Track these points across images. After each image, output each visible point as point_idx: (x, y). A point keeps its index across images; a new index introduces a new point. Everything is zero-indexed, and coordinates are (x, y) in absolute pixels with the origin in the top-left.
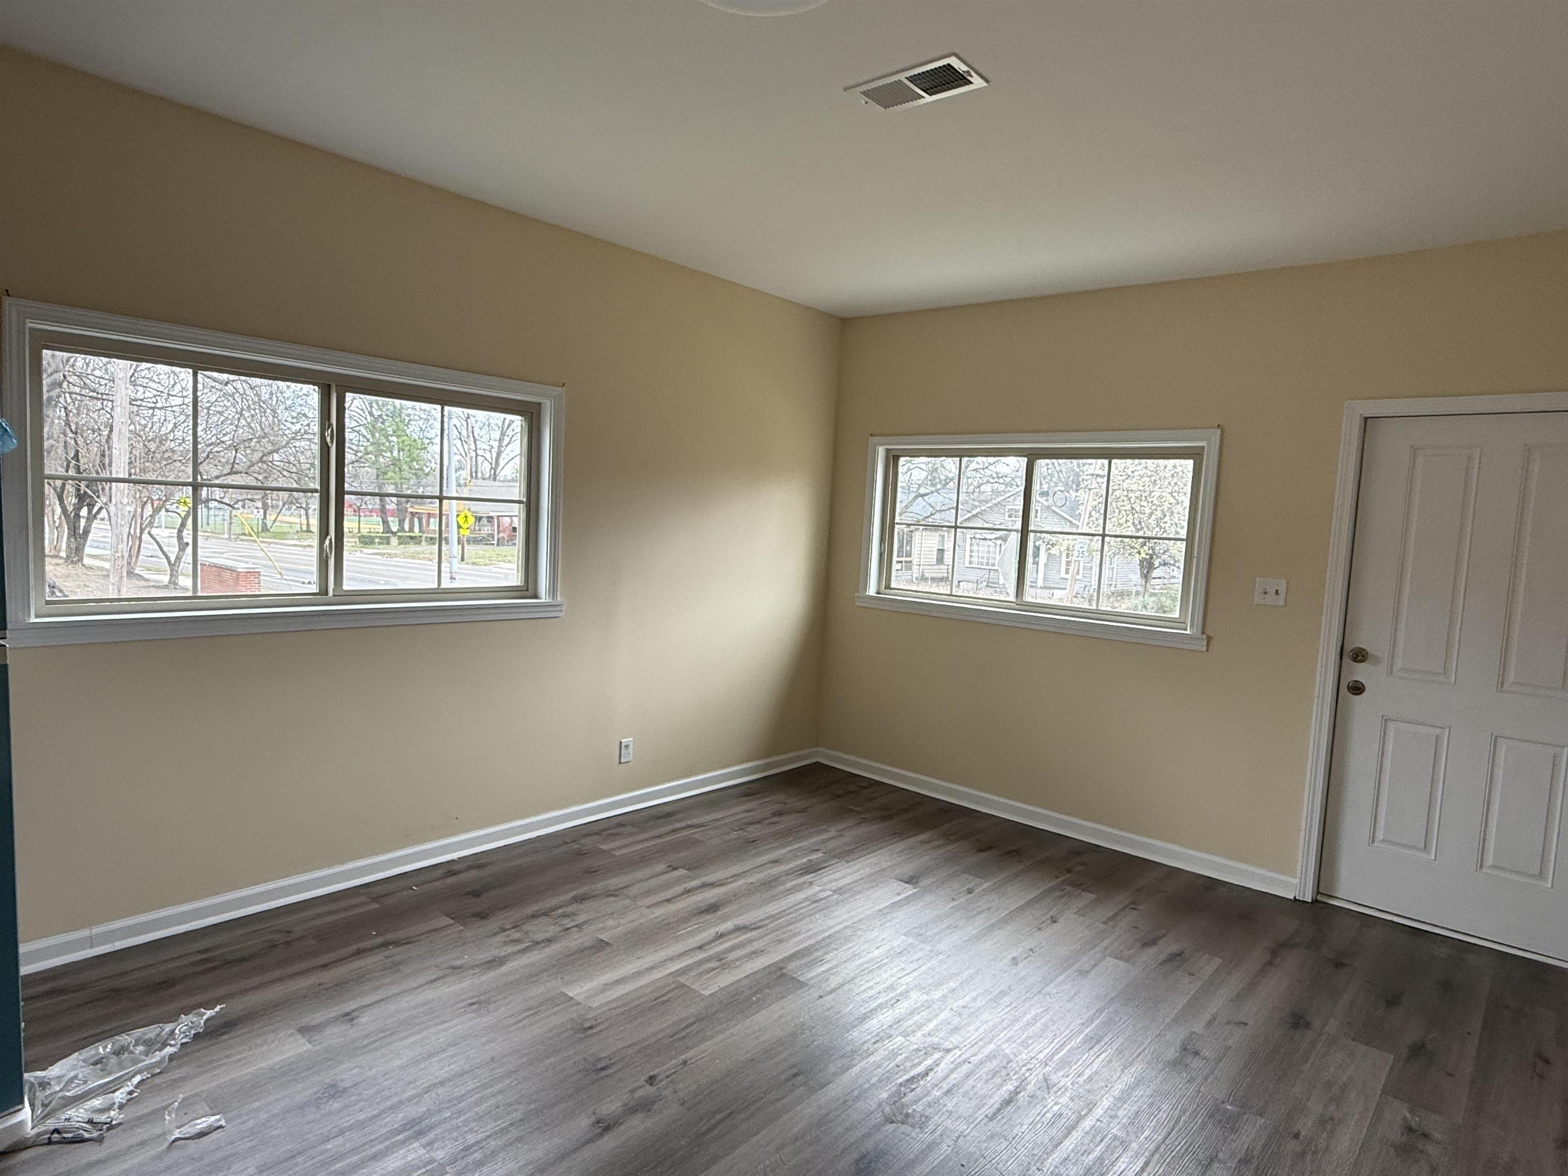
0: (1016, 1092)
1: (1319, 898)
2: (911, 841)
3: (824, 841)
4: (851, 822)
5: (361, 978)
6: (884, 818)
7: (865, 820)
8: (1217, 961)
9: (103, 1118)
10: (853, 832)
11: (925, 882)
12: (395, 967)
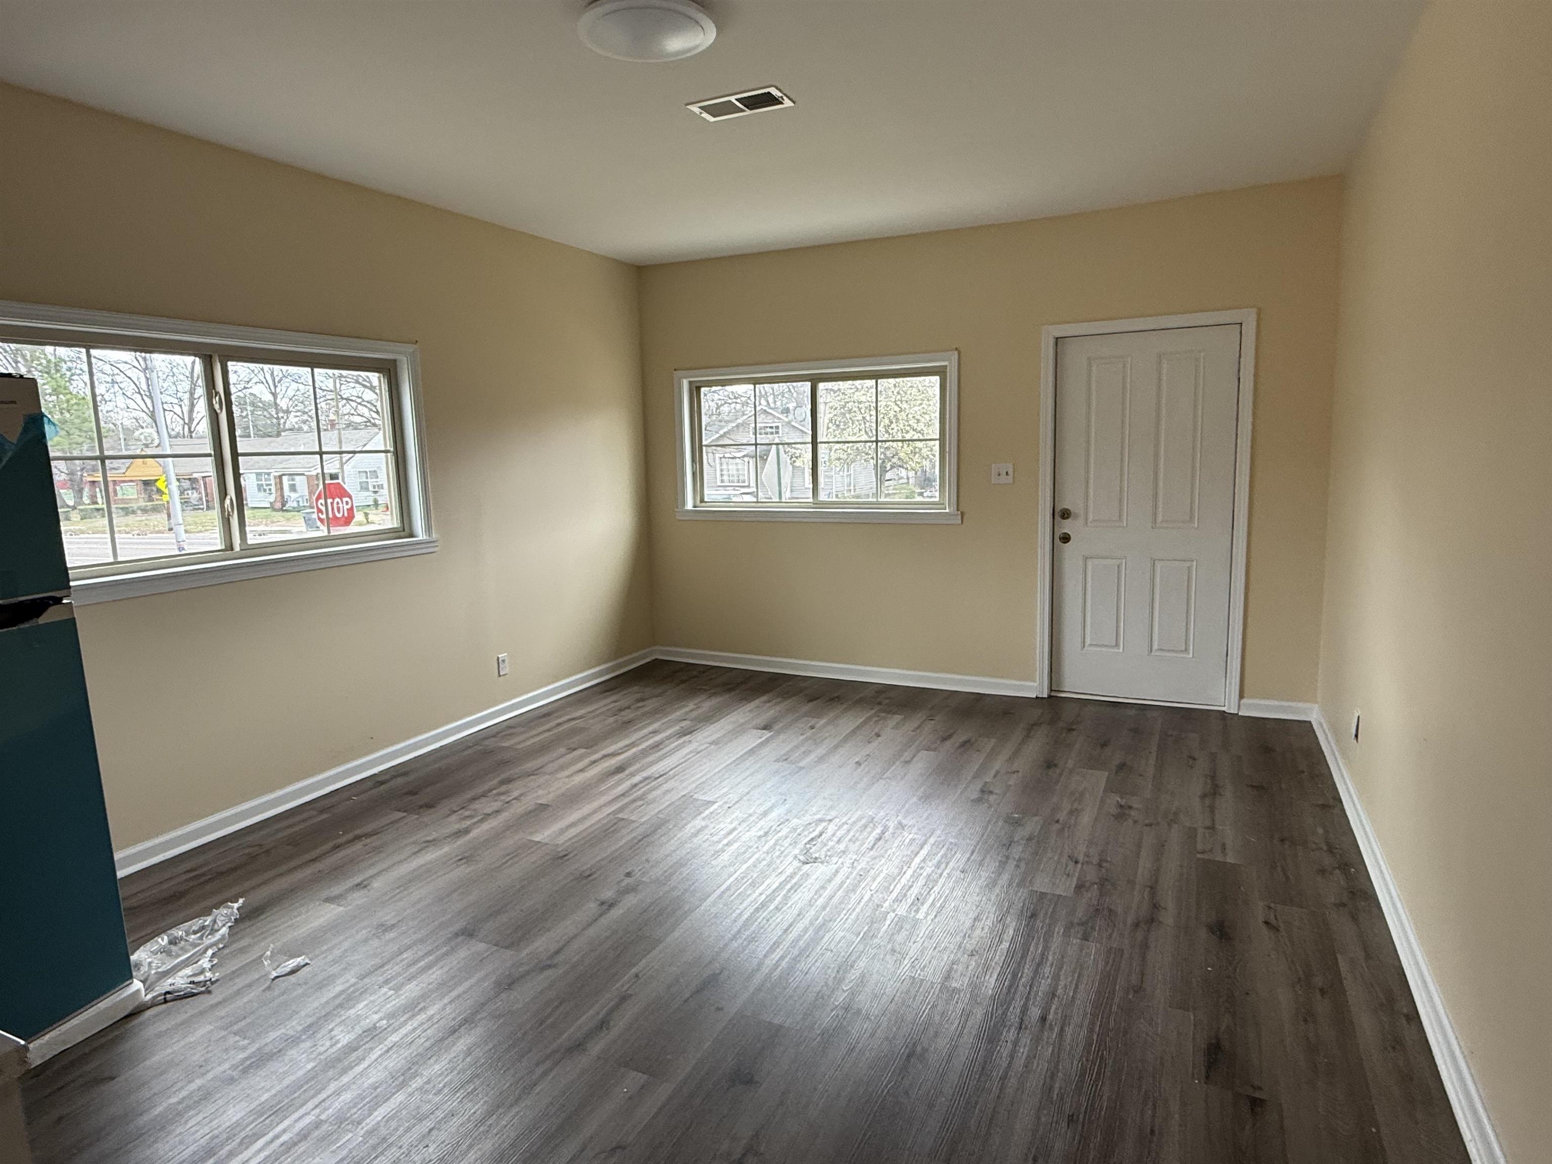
0: (883, 833)
1: (1053, 694)
2: (757, 702)
3: (687, 713)
4: (703, 697)
5: (352, 861)
6: (730, 690)
7: (715, 694)
8: (993, 741)
9: (201, 978)
10: (708, 704)
11: (777, 727)
12: (377, 850)
